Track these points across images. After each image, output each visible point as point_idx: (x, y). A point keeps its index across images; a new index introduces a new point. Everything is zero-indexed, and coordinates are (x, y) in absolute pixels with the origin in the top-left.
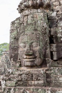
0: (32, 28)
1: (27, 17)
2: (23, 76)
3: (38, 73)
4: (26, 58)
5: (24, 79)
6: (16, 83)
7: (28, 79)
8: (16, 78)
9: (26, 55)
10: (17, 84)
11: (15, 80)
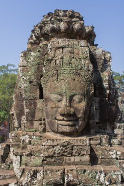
0: (72, 71)
1: (61, 50)
2: (57, 149)
3: (82, 144)
4: (63, 120)
5: (59, 154)
6: (43, 160)
7: (65, 154)
8: (44, 151)
9: (62, 115)
10: (45, 162)
11: (42, 155)
